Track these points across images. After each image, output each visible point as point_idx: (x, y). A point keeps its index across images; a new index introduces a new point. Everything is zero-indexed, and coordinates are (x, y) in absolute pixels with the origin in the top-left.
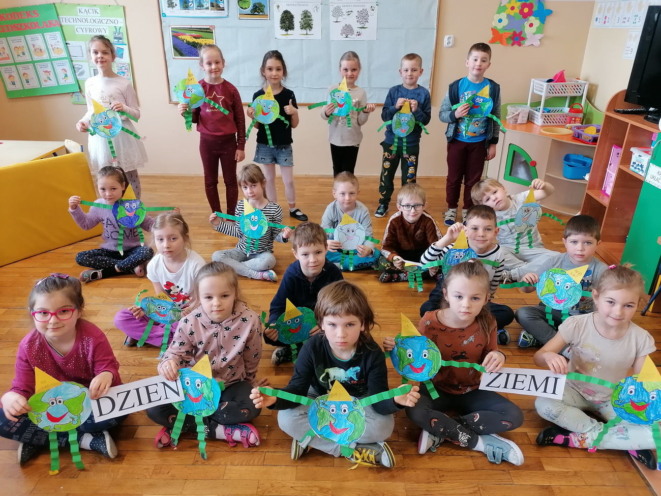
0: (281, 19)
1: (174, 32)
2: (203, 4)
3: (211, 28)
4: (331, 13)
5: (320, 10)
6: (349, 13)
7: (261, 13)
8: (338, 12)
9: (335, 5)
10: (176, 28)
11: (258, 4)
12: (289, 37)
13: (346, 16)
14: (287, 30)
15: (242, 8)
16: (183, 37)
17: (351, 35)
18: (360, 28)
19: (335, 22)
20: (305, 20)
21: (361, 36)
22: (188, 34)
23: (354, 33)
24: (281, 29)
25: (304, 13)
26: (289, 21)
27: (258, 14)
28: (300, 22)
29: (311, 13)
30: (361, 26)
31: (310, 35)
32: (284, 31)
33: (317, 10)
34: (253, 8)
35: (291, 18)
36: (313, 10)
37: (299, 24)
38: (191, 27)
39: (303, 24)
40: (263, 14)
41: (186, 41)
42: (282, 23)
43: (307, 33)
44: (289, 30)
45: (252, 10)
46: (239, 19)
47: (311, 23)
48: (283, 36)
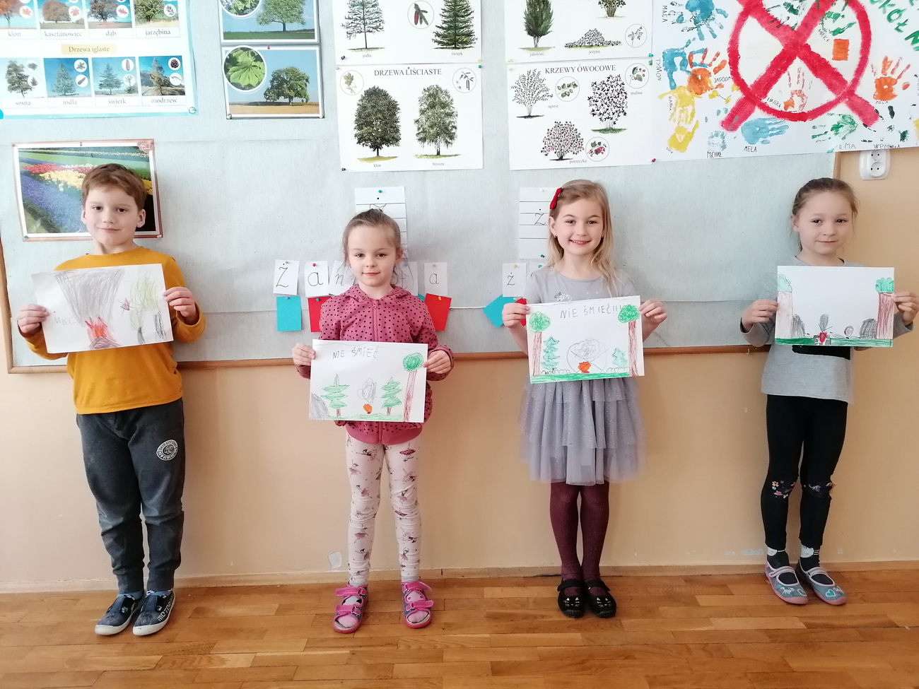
0: (359, 115)
1: (28, 162)
2: (119, 77)
3: (142, 147)
4: (512, 93)
5: (476, 86)
6: (567, 90)
7: (296, 100)
8: (531, 88)
9: (523, 70)
10: (35, 151)
11: (287, 72)
12: (385, 166)
13: (557, 99)
14: (376, 147)
15: (237, 86)
16: (53, 176)
17: (575, 152)
18: (600, 131)
19: (525, 117)
20: (433, 115)
21: (605, 153)
22: (73, 166)
23: (584, 146)
24: (359, 142)
25: (430, 95)
26: (385, 118)
27: (287, 100)
28: (417, 121)
29: (450, 93)
30: (603, 125)
31: (450, 156)
32: (368, 147)
33: (468, 87)
34: (272, 86)
35: (388, 109)
36: (457, 85)
37: (415, 127)
38: (81, 145)
39: (426, 126)
40: (303, 101)
41: (63, 187)
42: (362, 124)
43: (438, 153)
44: (384, 146)
45: (268, 90)
46: (228, 117)
47: (450, 122)
48: (365, 163)
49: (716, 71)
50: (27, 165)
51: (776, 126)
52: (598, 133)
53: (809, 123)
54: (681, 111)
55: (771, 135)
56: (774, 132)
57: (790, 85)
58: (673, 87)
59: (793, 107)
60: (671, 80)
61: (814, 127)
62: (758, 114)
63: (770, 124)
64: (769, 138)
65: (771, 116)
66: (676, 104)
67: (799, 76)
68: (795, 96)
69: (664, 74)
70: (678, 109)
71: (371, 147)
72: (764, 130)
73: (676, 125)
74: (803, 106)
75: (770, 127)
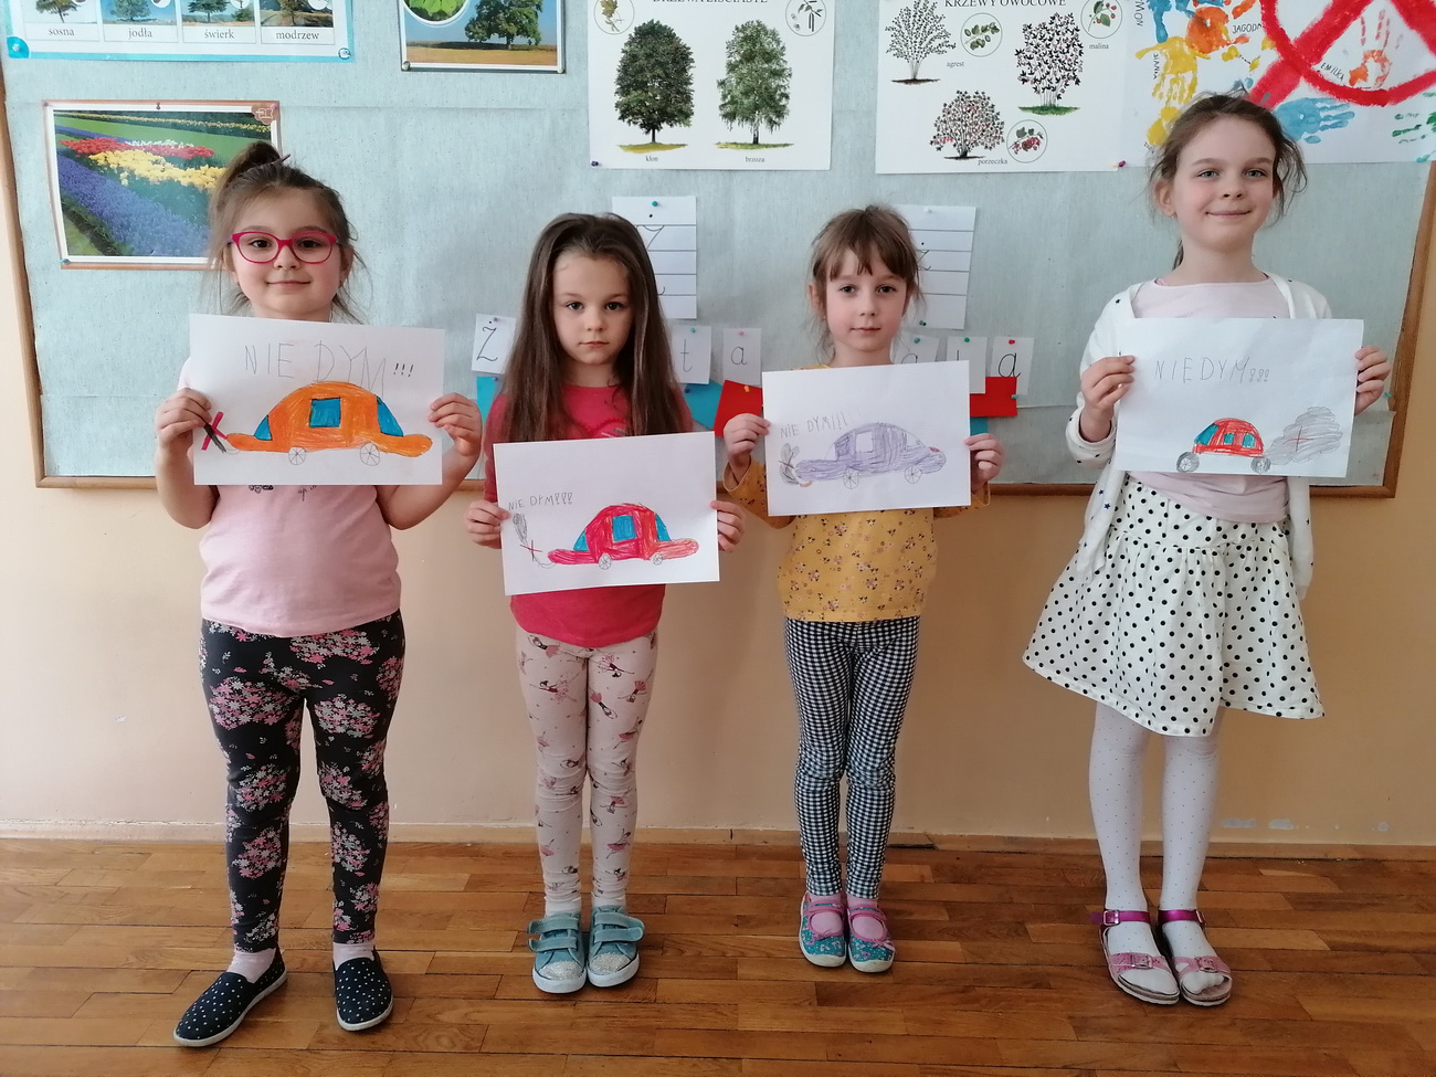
0: (625, 69)
1: (70, 133)
3: (259, 115)
4: (885, 39)
5: (826, 24)
6: (980, 36)
7: (519, 40)
8: (919, 32)
10: (81, 116)
12: (665, 160)
13: (961, 53)
14: (651, 126)
15: (421, 12)
16: (114, 158)
17: (989, 145)
18: (1034, 109)
19: (907, 82)
20: (749, 73)
21: (1041, 148)
22: (143, 143)
23: (1004, 136)
24: (622, 117)
25: (745, 39)
26: (667, 75)
27: (504, 41)
28: (722, 84)
29: (782, 36)
30: (1039, 101)
31: (775, 146)
32: (637, 126)
33: (812, 26)
34: (479, 13)
35: (674, 61)
36: (792, 22)
37: (719, 93)
38: (158, 108)
39: (736, 93)
40: (530, 42)
41: (128, 178)
42: (629, 86)
43: (756, 141)
44: (664, 125)
45: (473, 22)
46: (404, 67)
47: (779, 87)
48: (631, 154)
49: (1237, 13)
50: (69, 139)
51: (1333, 113)
52: (1030, 115)
53: (1391, 109)
54: (1174, 81)
55: (1325, 128)
56: (1329, 123)
57: (1363, 41)
58: (1162, 37)
59: (1365, 79)
60: (1160, 26)
61: (1398, 117)
62: (1303, 91)
63: (1324, 109)
64: (1319, 134)
65: (1325, 95)
66: (1166, 68)
67: (1380, 26)
68: (1371, 60)
69: (1149, 15)
70: (1169, 77)
71: (642, 126)
72: (1312, 119)
73: (1162, 104)
74: (1382, 79)
75: (1322, 114)
